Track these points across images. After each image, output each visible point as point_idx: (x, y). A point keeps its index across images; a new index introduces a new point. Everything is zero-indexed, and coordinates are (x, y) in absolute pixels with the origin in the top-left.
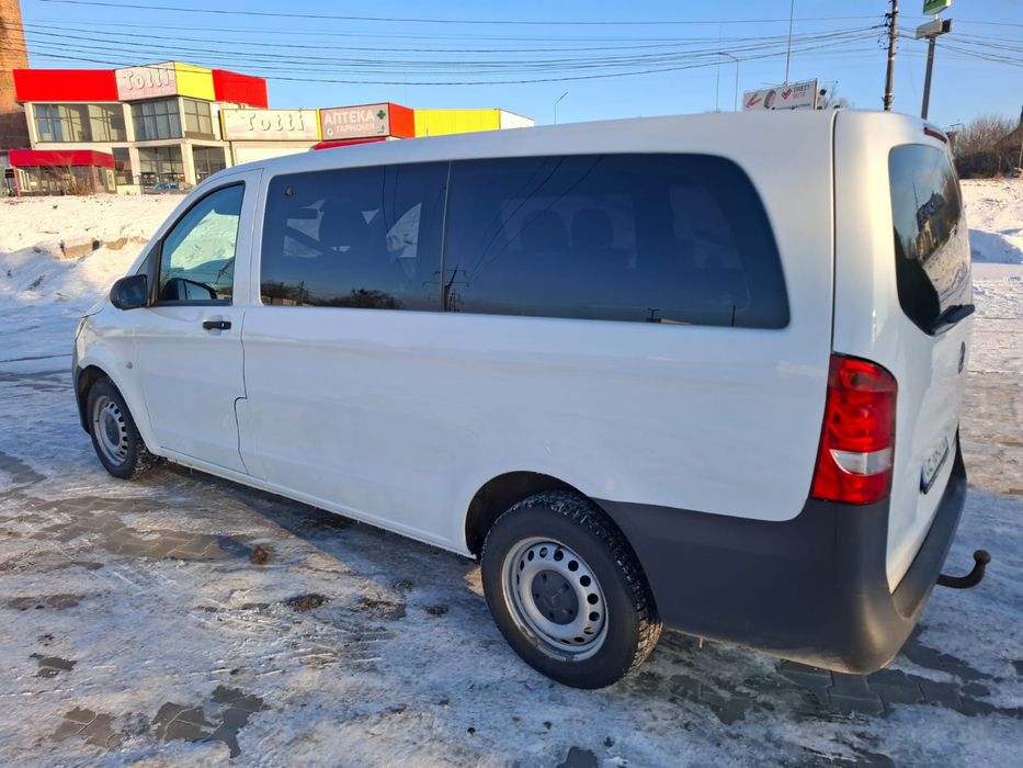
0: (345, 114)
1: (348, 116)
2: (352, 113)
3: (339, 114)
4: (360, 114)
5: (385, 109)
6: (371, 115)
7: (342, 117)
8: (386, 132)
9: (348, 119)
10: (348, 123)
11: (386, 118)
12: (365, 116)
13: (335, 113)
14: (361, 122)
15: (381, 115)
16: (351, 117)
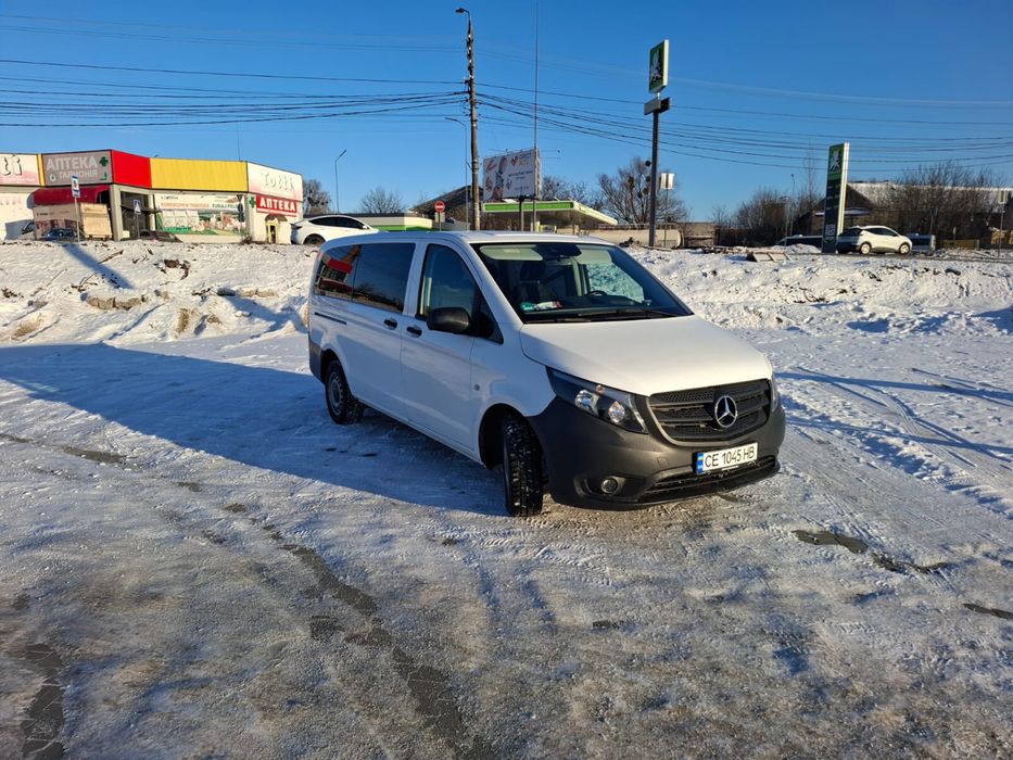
0: (67, 159)
1: (70, 162)
2: (75, 159)
3: (61, 160)
4: (83, 160)
5: (107, 156)
6: (94, 162)
7: (65, 162)
8: (109, 180)
9: (71, 166)
10: (71, 169)
11: (109, 165)
12: (88, 162)
13: (58, 159)
14: (84, 169)
15: (103, 162)
16: (74, 163)
